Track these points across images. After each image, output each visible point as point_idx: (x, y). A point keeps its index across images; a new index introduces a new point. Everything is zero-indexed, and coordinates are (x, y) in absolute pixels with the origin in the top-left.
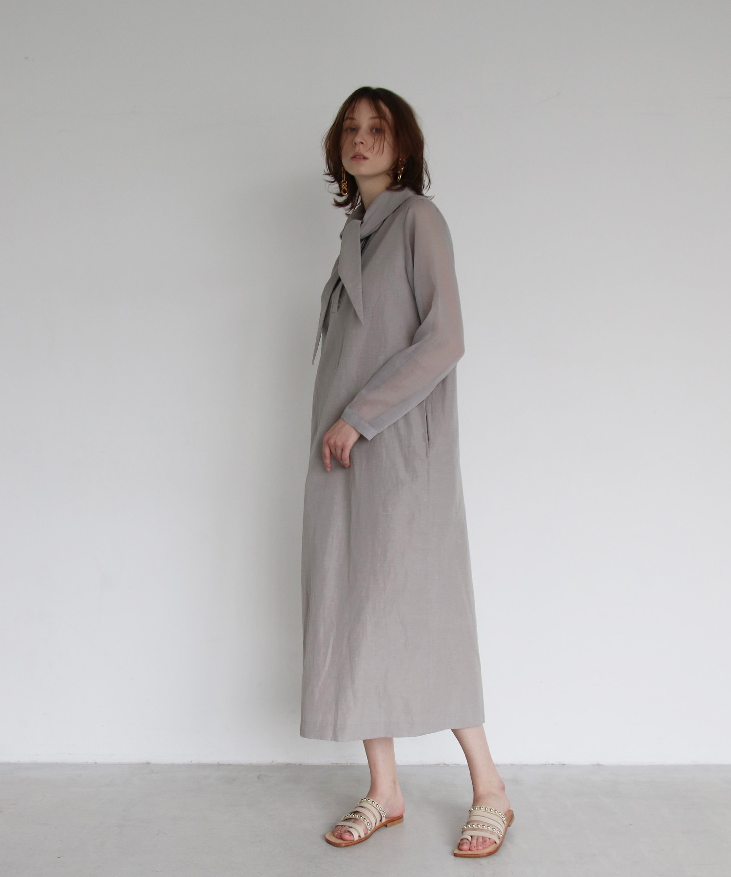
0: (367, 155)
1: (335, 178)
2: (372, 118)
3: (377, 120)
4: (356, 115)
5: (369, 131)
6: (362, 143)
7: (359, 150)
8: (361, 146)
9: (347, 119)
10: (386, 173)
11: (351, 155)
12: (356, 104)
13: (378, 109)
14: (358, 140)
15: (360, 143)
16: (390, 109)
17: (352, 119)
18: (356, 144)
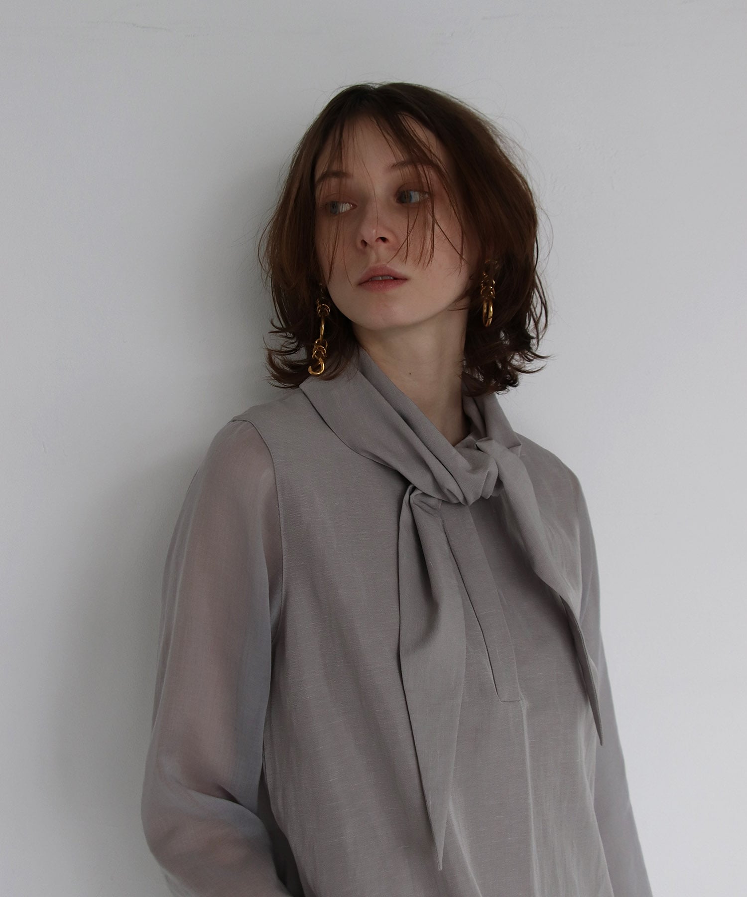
0: (401, 269)
1: (295, 335)
2: (394, 166)
3: (408, 170)
4: (352, 166)
5: (393, 201)
6: (384, 240)
7: (378, 260)
8: (382, 246)
9: (325, 176)
10: (452, 308)
11: (357, 275)
12: (345, 135)
13: (404, 139)
14: (370, 232)
15: (377, 240)
16: (439, 136)
17: (341, 174)
18: (365, 243)
